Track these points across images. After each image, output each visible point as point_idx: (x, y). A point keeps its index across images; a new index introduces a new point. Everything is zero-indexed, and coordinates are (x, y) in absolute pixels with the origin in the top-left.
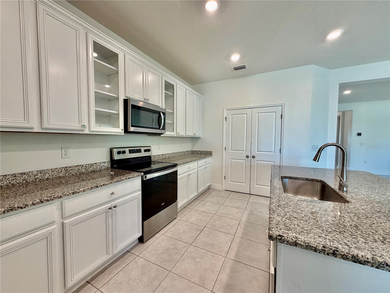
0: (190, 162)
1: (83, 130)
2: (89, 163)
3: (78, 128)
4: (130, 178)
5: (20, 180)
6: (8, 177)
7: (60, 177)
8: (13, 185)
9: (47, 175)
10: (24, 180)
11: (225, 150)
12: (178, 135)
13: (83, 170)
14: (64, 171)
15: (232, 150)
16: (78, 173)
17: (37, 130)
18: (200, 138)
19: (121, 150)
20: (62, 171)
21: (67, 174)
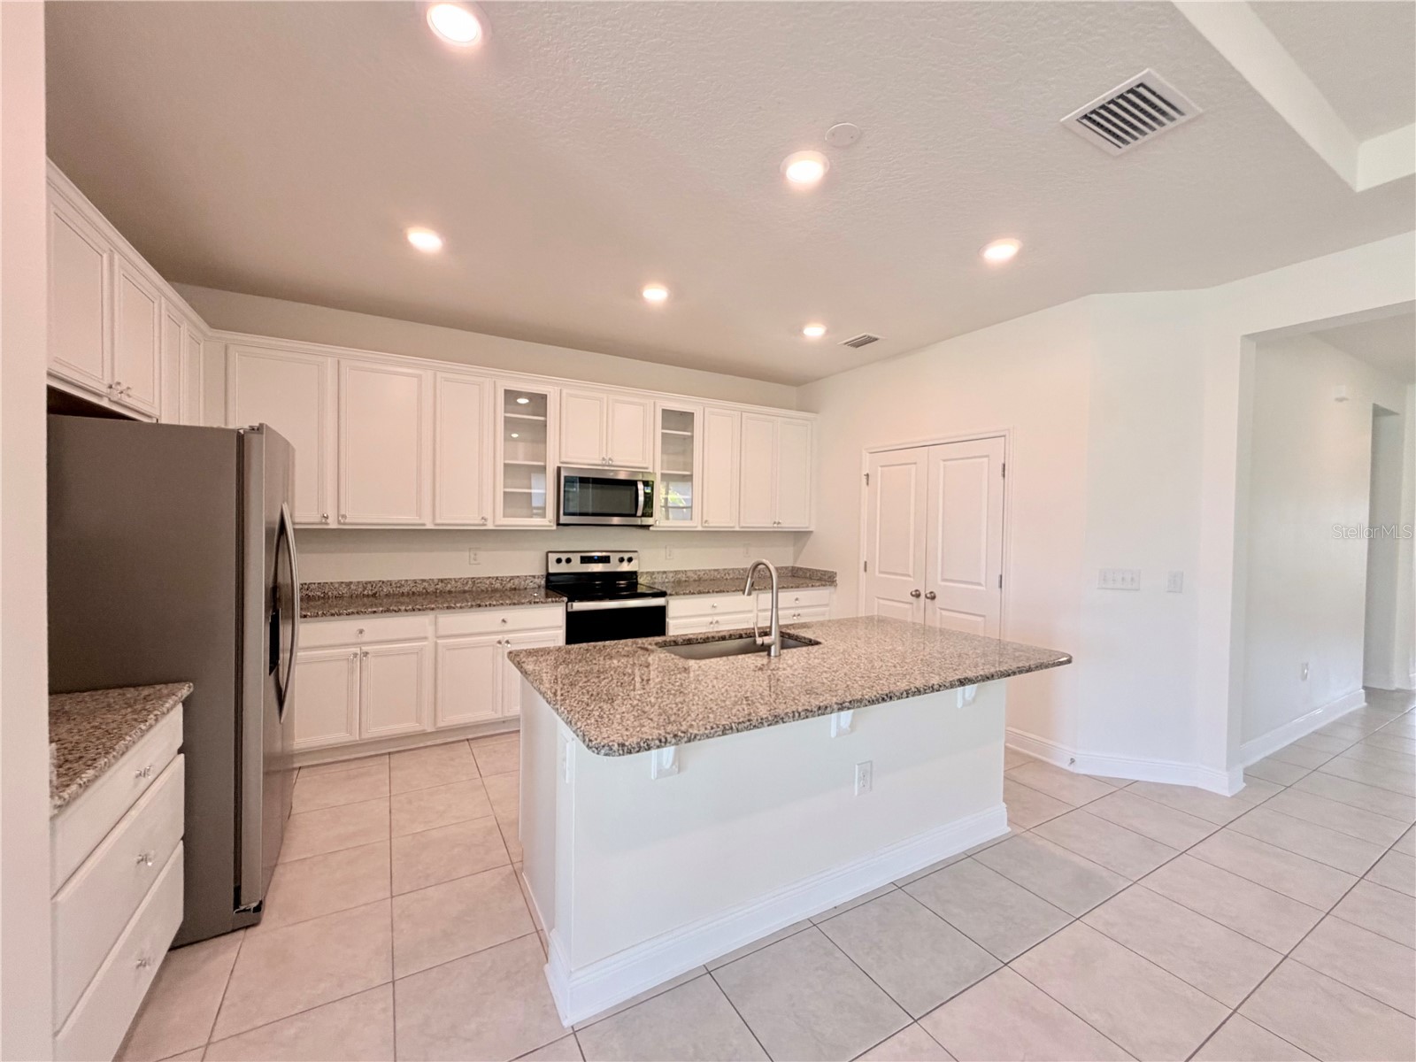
0: (717, 592)
1: (485, 525)
2: (507, 575)
3: (476, 522)
4: (538, 602)
5: (420, 588)
6: (409, 582)
7: (465, 592)
8: (413, 593)
9: (449, 586)
10: (424, 588)
11: (865, 570)
12: (706, 527)
13: (498, 585)
14: (470, 583)
15: (881, 572)
16: (490, 589)
17: (430, 526)
18: (811, 532)
19: (564, 556)
20: (467, 583)
21: (474, 589)
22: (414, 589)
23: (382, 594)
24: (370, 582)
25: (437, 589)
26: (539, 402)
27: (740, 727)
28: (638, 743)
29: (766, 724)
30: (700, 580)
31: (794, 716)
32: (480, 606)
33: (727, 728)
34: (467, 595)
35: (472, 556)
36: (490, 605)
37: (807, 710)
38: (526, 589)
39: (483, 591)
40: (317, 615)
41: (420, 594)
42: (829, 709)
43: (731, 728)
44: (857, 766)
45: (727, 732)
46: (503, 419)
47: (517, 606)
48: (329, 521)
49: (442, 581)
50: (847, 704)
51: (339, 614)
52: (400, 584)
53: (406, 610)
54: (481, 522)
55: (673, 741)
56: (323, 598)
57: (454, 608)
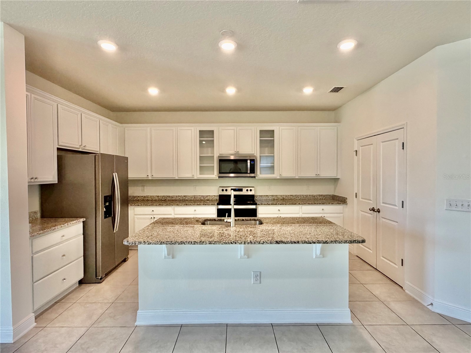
1: (194, 177)
5: (178, 198)
7: (191, 200)
8: (176, 200)
9: (187, 198)
10: (179, 199)
11: (356, 197)
13: (202, 198)
15: (361, 198)
16: (200, 200)
17: (177, 178)
18: (339, 179)
19: (225, 189)
20: (192, 197)
21: (195, 199)
22: (176, 199)
23: (167, 200)
24: (164, 196)
25: (183, 199)
26: (211, 133)
27: (167, 243)
28: (132, 242)
29: (177, 244)
30: (284, 199)
31: (189, 243)
32: (187, 205)
33: (162, 242)
34: (192, 201)
35: (194, 188)
36: (190, 205)
37: (195, 242)
38: (212, 200)
39: (197, 200)
40: (141, 205)
41: (178, 200)
42: (204, 243)
43: (164, 243)
44: (252, 272)
45: (162, 244)
46: (199, 140)
47: (199, 206)
48: (149, 177)
49: (185, 196)
50: (213, 242)
51: (147, 205)
52: (172, 197)
53: (165, 205)
54: (192, 177)
55: (143, 243)
56: (152, 200)
57: (179, 205)
